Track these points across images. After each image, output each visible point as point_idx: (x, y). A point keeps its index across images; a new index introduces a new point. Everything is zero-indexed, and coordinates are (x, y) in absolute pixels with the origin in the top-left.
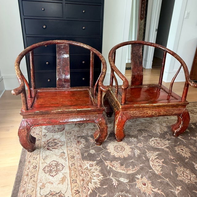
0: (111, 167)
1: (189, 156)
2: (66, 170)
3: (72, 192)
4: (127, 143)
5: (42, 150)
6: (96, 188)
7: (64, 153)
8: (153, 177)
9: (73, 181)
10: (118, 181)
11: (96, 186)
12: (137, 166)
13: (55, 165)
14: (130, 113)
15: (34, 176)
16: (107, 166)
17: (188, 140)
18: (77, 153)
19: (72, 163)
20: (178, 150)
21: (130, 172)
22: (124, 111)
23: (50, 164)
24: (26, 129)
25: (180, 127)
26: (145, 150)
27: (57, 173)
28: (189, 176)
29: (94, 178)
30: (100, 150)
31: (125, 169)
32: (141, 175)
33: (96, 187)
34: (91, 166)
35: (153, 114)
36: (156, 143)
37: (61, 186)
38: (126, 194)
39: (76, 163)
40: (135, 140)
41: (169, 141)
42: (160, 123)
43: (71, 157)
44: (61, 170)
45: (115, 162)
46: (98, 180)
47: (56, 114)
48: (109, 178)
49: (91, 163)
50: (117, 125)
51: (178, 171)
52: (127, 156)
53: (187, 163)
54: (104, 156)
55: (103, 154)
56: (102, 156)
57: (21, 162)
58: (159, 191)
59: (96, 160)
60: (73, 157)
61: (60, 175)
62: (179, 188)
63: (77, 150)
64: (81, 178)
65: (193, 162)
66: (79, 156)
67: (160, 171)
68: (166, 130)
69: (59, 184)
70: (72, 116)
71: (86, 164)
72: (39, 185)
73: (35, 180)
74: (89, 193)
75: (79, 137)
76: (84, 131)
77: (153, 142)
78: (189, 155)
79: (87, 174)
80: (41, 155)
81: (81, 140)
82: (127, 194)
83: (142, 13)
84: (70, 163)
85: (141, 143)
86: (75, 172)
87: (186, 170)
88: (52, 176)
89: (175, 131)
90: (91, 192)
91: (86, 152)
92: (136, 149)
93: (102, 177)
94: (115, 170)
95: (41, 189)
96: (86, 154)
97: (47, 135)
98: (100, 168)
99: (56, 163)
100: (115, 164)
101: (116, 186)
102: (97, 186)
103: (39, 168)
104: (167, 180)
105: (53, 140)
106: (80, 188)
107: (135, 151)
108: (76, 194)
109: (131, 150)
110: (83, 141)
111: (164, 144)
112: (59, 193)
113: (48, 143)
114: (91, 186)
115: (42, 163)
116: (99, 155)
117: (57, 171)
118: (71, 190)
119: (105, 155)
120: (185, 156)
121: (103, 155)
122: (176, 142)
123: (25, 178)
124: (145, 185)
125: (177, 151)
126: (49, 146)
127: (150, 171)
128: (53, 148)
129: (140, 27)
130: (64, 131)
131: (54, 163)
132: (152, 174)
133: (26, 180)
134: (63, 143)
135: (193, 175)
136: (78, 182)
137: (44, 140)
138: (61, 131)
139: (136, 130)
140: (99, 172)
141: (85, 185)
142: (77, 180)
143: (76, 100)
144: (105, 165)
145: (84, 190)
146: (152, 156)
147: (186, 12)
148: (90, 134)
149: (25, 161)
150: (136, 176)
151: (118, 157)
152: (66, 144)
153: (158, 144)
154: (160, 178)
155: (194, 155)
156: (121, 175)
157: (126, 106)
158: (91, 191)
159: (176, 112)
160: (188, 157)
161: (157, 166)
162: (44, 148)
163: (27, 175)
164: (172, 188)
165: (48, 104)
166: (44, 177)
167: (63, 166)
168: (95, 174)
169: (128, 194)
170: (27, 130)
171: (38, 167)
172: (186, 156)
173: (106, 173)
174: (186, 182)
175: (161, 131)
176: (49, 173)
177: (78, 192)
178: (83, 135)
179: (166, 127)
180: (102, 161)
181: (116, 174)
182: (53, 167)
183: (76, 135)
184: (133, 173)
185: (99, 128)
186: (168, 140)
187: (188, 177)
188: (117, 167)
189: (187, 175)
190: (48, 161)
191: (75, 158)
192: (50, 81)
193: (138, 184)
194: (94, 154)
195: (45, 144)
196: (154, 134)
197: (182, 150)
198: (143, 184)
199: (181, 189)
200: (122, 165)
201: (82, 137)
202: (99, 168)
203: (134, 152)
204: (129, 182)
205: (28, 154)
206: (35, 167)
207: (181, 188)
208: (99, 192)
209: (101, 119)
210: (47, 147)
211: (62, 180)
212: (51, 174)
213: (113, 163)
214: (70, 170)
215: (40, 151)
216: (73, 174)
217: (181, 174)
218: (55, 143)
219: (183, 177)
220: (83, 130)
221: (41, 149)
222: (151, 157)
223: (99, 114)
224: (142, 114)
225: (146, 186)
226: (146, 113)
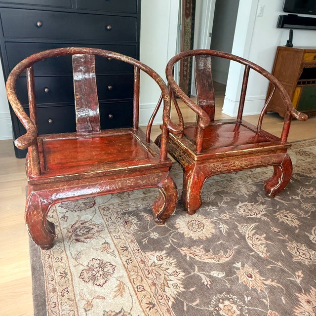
0: (192, 256)
1: (298, 225)
2: (121, 272)
3: (143, 307)
4: (203, 215)
5: (67, 243)
6: (179, 294)
7: (108, 244)
8: (259, 263)
9: (137, 287)
10: (210, 277)
11: (177, 290)
12: (231, 250)
13: (98, 266)
14: (209, 167)
15: (67, 291)
16: (186, 256)
17: (289, 200)
18: (130, 240)
19: (127, 258)
20: (280, 216)
21: (223, 260)
22: (200, 164)
23: (90, 266)
24: (40, 210)
25: (279, 182)
26: (234, 224)
27: (106, 279)
28: (307, 253)
29: (171, 278)
30: (166, 231)
31: (214, 256)
32: (240, 263)
33: (178, 292)
34: (160, 258)
35: (243, 165)
36: (247, 211)
37: (119, 299)
38: (228, 296)
39: (133, 258)
40: (215, 208)
41: (265, 206)
42: (243, 179)
43: (122, 249)
44: (112, 272)
45: (195, 247)
46: (179, 280)
47: (92, 177)
48: (194, 274)
49: (158, 254)
50: (191, 188)
51: (291, 249)
52: (211, 236)
53: (298, 235)
54: (176, 241)
55: (173, 237)
56: (172, 240)
57: (34, 269)
58: (273, 283)
59: (165, 249)
60: (125, 249)
61: (113, 283)
62: (300, 273)
63: (127, 235)
64: (150, 282)
65: (307, 233)
66: (134, 246)
67: (265, 251)
68: (254, 189)
69: (115, 296)
70: (119, 179)
71: (151, 257)
72: (82, 304)
73: (70, 297)
74: (170, 304)
75: (124, 214)
76: (130, 203)
77: (242, 210)
78: (298, 222)
79: (157, 273)
80: (68, 253)
81: (130, 218)
82: (230, 296)
83: (188, 6)
84: (124, 259)
85: (225, 213)
86: (137, 274)
87: (301, 246)
88: (100, 285)
89: (272, 189)
90: (173, 302)
91: (144, 237)
92: (221, 223)
93: (183, 274)
94: (200, 260)
95: (86, 311)
96: (145, 241)
97: (67, 217)
98: (175, 260)
99: (98, 262)
100: (198, 251)
101: (209, 286)
102: (179, 291)
103: (71, 275)
104: (280, 264)
105: (82, 224)
106: (153, 298)
107: (220, 226)
108: (150, 309)
109: (214, 225)
110: (133, 220)
111: (259, 211)
112: (120, 312)
113: (75, 231)
114: (171, 292)
115: (75, 266)
116: (166, 239)
117: (106, 276)
118: (140, 304)
119: (176, 239)
120: (292, 226)
121: (173, 239)
122: (274, 204)
123: (52, 298)
124: (251, 277)
125: (280, 218)
126: (77, 235)
127: (251, 254)
128: (86, 238)
130: (96, 207)
131: (96, 263)
132: (255, 258)
133: (56, 301)
134: (100, 227)
135: (311, 251)
136: (147, 288)
137: (65, 226)
138: (91, 207)
139: (211, 193)
140: (176, 267)
141: (160, 292)
142: (144, 285)
143: (119, 151)
144: (181, 254)
145: (161, 301)
146: (247, 230)
147: (259, 7)
149: (41, 267)
150: (234, 265)
151: (197, 238)
152: (106, 228)
153: (249, 211)
154: (270, 263)
155: (304, 223)
156: (212, 267)
157: (204, 155)
158: (173, 301)
159: (274, 160)
160: (297, 226)
161: (259, 245)
162: (70, 239)
163: (54, 290)
164: (290, 276)
166: (85, 288)
167: (113, 266)
168: (170, 271)
169: (231, 295)
171: (69, 273)
172: (294, 225)
173: (187, 267)
174: (306, 264)
176: (91, 282)
177: (151, 305)
178: (131, 209)
180: (176, 249)
181: (203, 267)
182: (96, 270)
183: (119, 210)
184: (228, 262)
185: (165, 196)
186: (263, 203)
187: (306, 256)
188: (200, 255)
189: (304, 252)
190: (85, 261)
191: (129, 249)
192: (52, 123)
193: (241, 276)
194: (159, 238)
195: (70, 232)
196: (239, 197)
197: (286, 216)
198: (248, 276)
199: (302, 275)
200: (207, 251)
201: (130, 213)
202: (173, 261)
203: (220, 228)
204: (227, 275)
205: (43, 252)
206: (64, 275)
207: (302, 273)
208: (185, 299)
210: (74, 237)
211: (119, 289)
212: (96, 282)
213: (193, 249)
214: (126, 271)
215: (64, 246)
216: (134, 277)
217: (296, 252)
218: (87, 228)
219: (300, 257)
220: (128, 201)
221: (65, 242)
222: (247, 233)
225: (253, 279)
226: (233, 165)
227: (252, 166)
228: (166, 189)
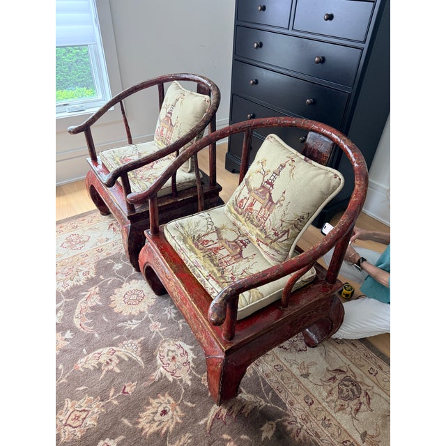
0: (87, 296)
5: (108, 220)
7: (107, 241)
8: (68, 357)
12: (92, 329)
13: (82, 240)
16: (87, 291)
18: (110, 252)
21: (78, 322)
23: (82, 236)
26: (141, 336)
27: (68, 247)
28: (77, 422)
30: (125, 274)
31: (84, 314)
34: (86, 274)
36: (171, 353)
39: (88, 257)
41: (188, 382)
44: (74, 249)
45: (99, 298)
46: (58, 288)
48: (62, 299)
51: (89, 401)
52: (116, 311)
54: (109, 282)
55: (114, 280)
56: (111, 279)
59: (98, 276)
60: (100, 251)
61: (63, 251)
65: (122, 437)
66: (103, 256)
71: (88, 268)
77: (173, 348)
79: (68, 274)
80: (98, 224)
84: (87, 252)
85: (162, 327)
87: (94, 419)
88: (62, 245)
92: (140, 321)
93: (64, 291)
94: (80, 302)
96: (110, 262)
100: (92, 300)
103: (74, 231)
104: (63, 380)
107: (134, 321)
109: (137, 315)
111: (173, 372)
115: (83, 230)
116: (112, 275)
117: (71, 246)
119: (112, 283)
131: (85, 239)
132: (77, 354)
135: (81, 431)
140: (73, 285)
144: (90, 288)
146: (127, 350)
149: (83, 216)
153: (171, 358)
154: (68, 368)
156: (70, 311)
160: (140, 426)
161: (97, 360)
166: (61, 239)
167: (81, 248)
168: (69, 282)
171: (76, 229)
172: (142, 420)
173: (72, 293)
174: (58, 416)
180: (98, 283)
181: (71, 305)
182: (78, 240)
184: (75, 326)
186: (195, 380)
187: (72, 420)
188: (87, 303)
189: (80, 418)
190: (87, 233)
191: (99, 254)
194: (113, 270)
197: (164, 412)
200: (92, 308)
203: (130, 320)
212: (65, 243)
213: (96, 296)
214: (74, 256)
215: (105, 220)
217: (81, 406)
219: (71, 410)
222: (122, 350)
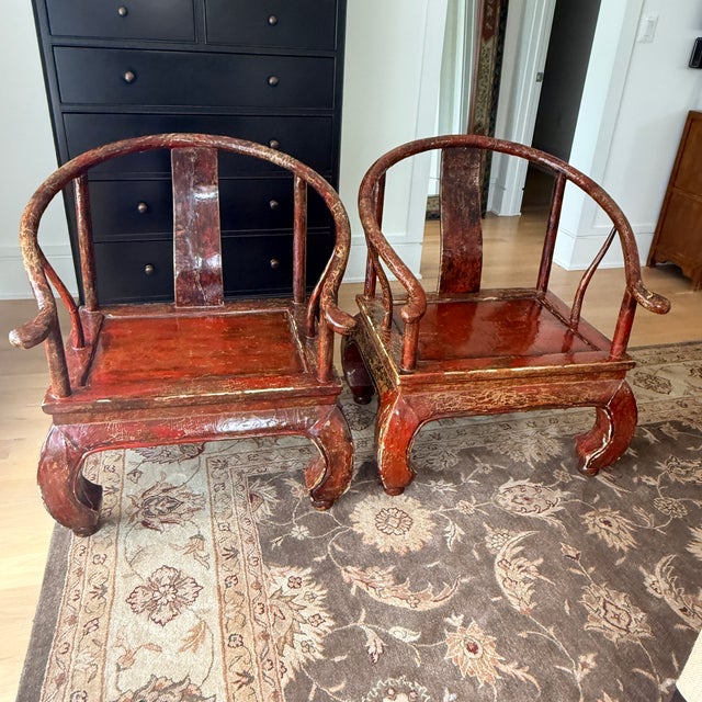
0: (363, 586)
1: (629, 546)
2: (208, 601)
3: (228, 679)
4: (420, 498)
5: (123, 528)
6: (309, 665)
7: (202, 538)
8: (504, 623)
9: (230, 638)
10: (386, 638)
11: (308, 655)
12: (451, 586)
13: (168, 581)
14: (431, 401)
15: (96, 625)
16: (350, 585)
18: (246, 537)
19: (230, 574)
20: (593, 522)
21: (427, 605)
22: (411, 392)
23: (153, 580)
24: (65, 462)
25: (602, 444)
26: (481, 526)
27: (175, 611)
28: (624, 616)
29: (304, 628)
30: (328, 525)
31: (409, 593)
32: (462, 616)
33: (308, 660)
34: (295, 583)
35: (512, 402)
36: (519, 500)
37: (188, 656)
38: (411, 684)
39: (242, 576)
40: (450, 487)
41: (566, 493)
42: (539, 423)
43: (226, 552)
44: (191, 599)
45: (376, 568)
46: (319, 634)
47: (169, 406)
48: (353, 630)
49: (294, 572)
50: (386, 441)
51: (589, 600)
52: (418, 548)
53: (619, 572)
54: (340, 549)
55: (337, 542)
56: (332, 547)
57: (49, 572)
58: (519, 673)
59: (313, 565)
60: (232, 554)
61: (187, 620)
62: (589, 659)
63: (245, 526)
64: (258, 629)
65: (641, 569)
66: (254, 550)
67: (527, 599)
68: (556, 449)
69: (182, 650)
70: (227, 413)
71: (278, 579)
72: (115, 655)
73: (98, 638)
74: (284, 681)
75: (254, 478)
76: (272, 457)
77: (510, 496)
78: (631, 541)
79: (279, 614)
80: (121, 547)
81: (263, 490)
82: (413, 685)
83: (490, 13)
84: (223, 576)
85: (470, 500)
86: (238, 609)
87: (617, 596)
88: (160, 622)
89: (588, 458)
90: (291, 680)
91: (277, 532)
92: (451, 523)
93: (332, 623)
94: (376, 598)
95: (119, 669)
96: (277, 542)
97: (141, 473)
98: (324, 592)
99: (172, 574)
100: (378, 579)
101: (376, 657)
102: (311, 658)
103: (113, 595)
104: (551, 631)
105: (164, 491)
106: (255, 664)
107: (447, 529)
108: (240, 687)
109: (434, 524)
110: (268, 493)
111: (547, 504)
112: (181, 683)
113: (147, 504)
114: (293, 657)
115: (125, 577)
116: (322, 543)
117: (176, 605)
118: (225, 673)
119: (344, 546)
120: (614, 547)
121: (336, 546)
122: (587, 493)
123: (66, 633)
124: (474, 650)
125: (590, 526)
126: (148, 513)
127: (494, 599)
128: (162, 522)
129: (480, 66)
130: (203, 457)
131: (166, 575)
132: (499, 610)
133: (69, 640)
134: (197, 501)
135: (636, 612)
136: (248, 642)
137: (131, 492)
138: (192, 457)
139: (453, 451)
140: (321, 606)
141: (272, 656)
142: (245, 635)
143: (245, 352)
144: (342, 580)
145: (267, 673)
146: (503, 545)
147: (645, 19)
148: (292, 469)
149: (63, 570)
150: (448, 620)
151: (388, 551)
152: (207, 506)
153: (526, 502)
154: (527, 624)
155: (645, 543)
156: (396, 616)
157: (418, 375)
158: (292, 676)
159: (590, 394)
160: (626, 549)
161: (517, 584)
162: (132, 520)
163: (73, 620)
164: (564, 660)
165: (141, 371)
166: (130, 625)
167: (197, 586)
168: (306, 614)
169: (416, 684)
170: (69, 463)
171: (110, 590)
172: (618, 545)
173: (345, 609)
174: (614, 639)
175: (539, 454)
176: (147, 613)
177: (246, 678)
178: (270, 470)
179: (558, 438)
180: (334, 566)
181: (379, 613)
182: (162, 590)
183: (246, 470)
184: (437, 610)
185: (324, 454)
186: (563, 487)
187: (619, 622)
188: (382, 588)
189: (618, 612)
190: (146, 569)
191: (240, 556)
193: (453, 647)
194: (307, 540)
195: (137, 506)
196: (515, 465)
197: (607, 523)
198: (468, 648)
199: (593, 664)
200: (399, 579)
201: (265, 478)
202: (320, 593)
203: (444, 533)
204: (423, 640)
205: (76, 541)
206: (100, 592)
207: (596, 660)
208: (318, 677)
209: (328, 423)
210: (141, 518)
211: (194, 637)
212: (154, 616)
213: (370, 572)
214: (220, 600)
215: (118, 534)
216: (232, 615)
217: (598, 609)
218: (171, 500)
219: (604, 622)
220: (270, 452)
221: (122, 525)
222: (502, 552)
223: (321, 404)
224: (474, 404)
225: (478, 656)
226: (486, 400)
227: (535, 403)
228: (326, 441)
